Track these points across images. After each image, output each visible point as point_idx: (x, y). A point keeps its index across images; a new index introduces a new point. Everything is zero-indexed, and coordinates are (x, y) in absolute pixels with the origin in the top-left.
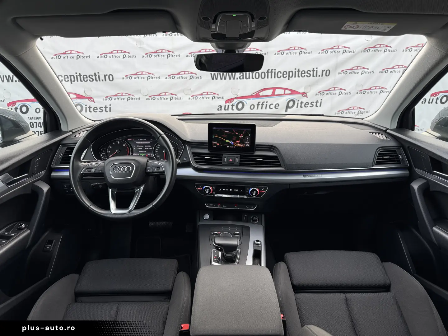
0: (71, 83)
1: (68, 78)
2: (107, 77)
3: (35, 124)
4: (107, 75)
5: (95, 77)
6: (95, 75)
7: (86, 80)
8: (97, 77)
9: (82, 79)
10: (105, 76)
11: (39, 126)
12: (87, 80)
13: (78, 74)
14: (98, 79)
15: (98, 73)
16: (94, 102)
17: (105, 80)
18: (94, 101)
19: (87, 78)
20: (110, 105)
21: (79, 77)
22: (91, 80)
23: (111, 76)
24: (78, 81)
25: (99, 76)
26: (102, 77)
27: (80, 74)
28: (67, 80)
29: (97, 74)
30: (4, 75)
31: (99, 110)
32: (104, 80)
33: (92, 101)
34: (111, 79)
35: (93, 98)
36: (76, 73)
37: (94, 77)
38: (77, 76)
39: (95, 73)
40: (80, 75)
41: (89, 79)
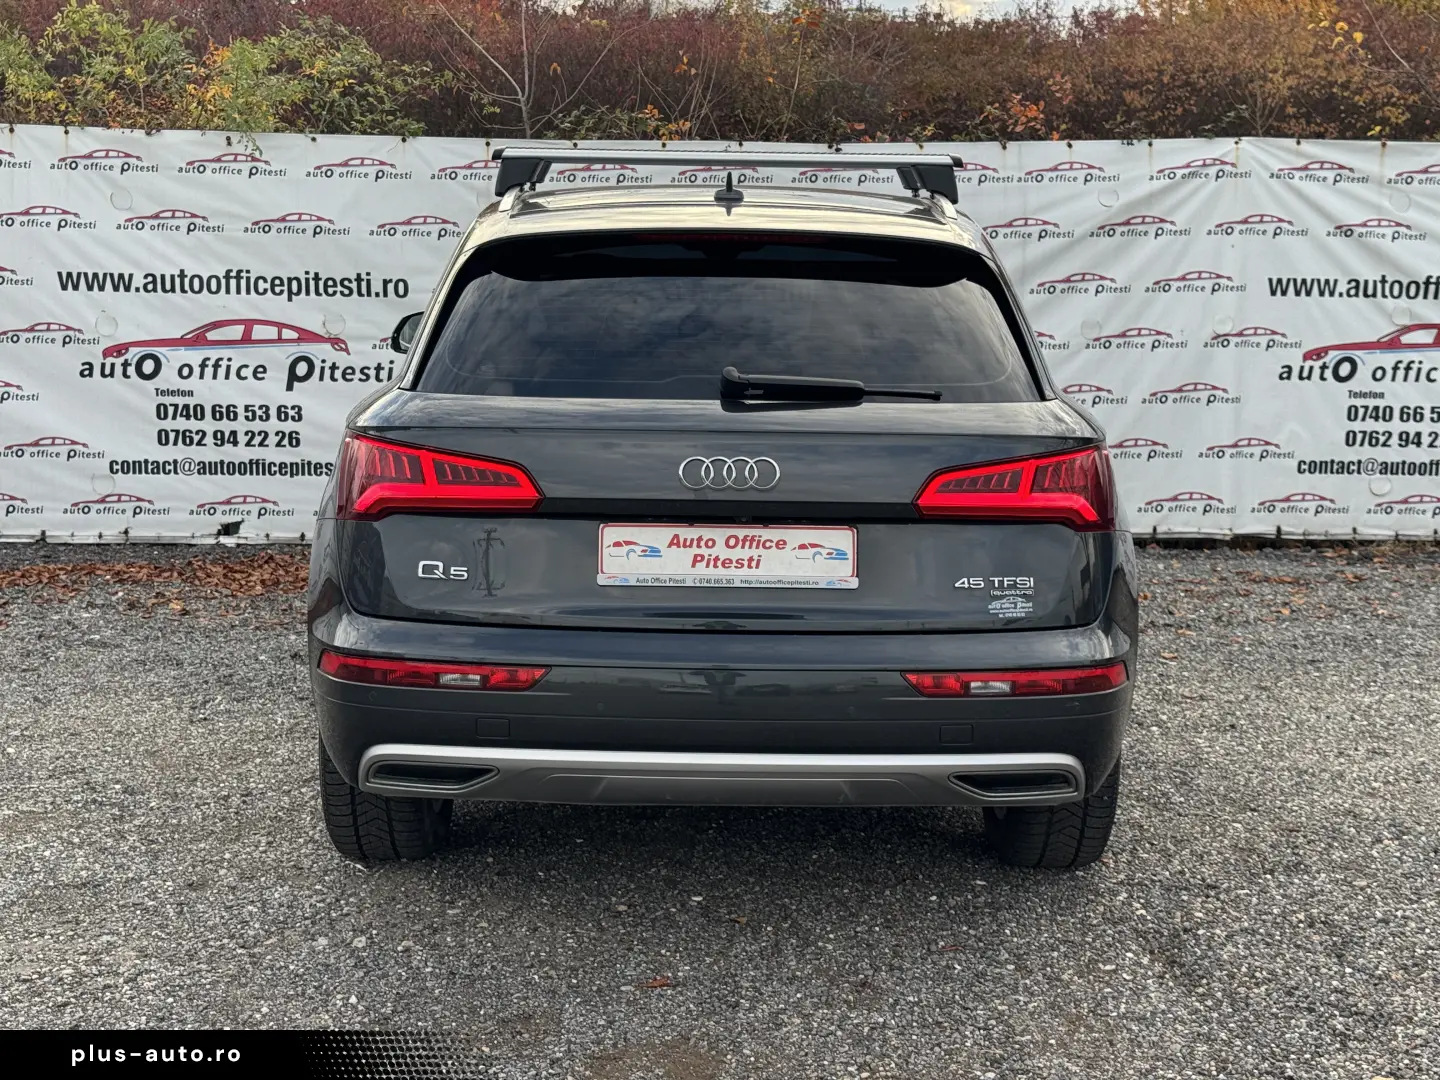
0: (290, 299)
1: (282, 284)
2: (391, 287)
3: (171, 410)
4: (391, 281)
5: (359, 286)
6: (359, 279)
7: (330, 290)
8: (364, 284)
9: (321, 290)
10: (386, 283)
11: (181, 415)
12: (335, 293)
13: (312, 275)
14: (364, 290)
15: (368, 274)
16: (349, 354)
17: (385, 295)
18: (346, 350)
19: (335, 285)
20: (392, 362)
21: (312, 283)
22: (346, 292)
23: (401, 285)
24: (308, 293)
25: (368, 281)
26: (377, 287)
27: (316, 274)
28: (277, 289)
29: (364, 276)
30: (108, 271)
31: (358, 375)
32: (381, 294)
33: (342, 349)
34: (401, 292)
35: (344, 342)
36: (307, 273)
37: (354, 286)
38: (307, 280)
39: (359, 275)
40: (317, 278)
41: (339, 288)
